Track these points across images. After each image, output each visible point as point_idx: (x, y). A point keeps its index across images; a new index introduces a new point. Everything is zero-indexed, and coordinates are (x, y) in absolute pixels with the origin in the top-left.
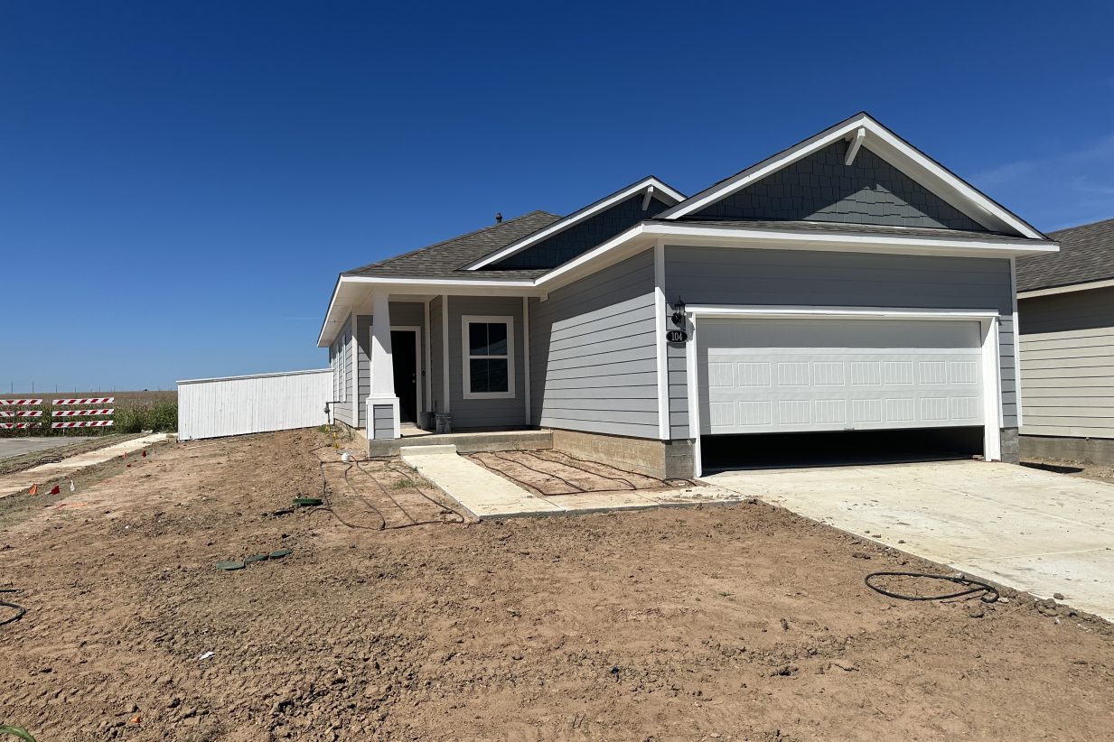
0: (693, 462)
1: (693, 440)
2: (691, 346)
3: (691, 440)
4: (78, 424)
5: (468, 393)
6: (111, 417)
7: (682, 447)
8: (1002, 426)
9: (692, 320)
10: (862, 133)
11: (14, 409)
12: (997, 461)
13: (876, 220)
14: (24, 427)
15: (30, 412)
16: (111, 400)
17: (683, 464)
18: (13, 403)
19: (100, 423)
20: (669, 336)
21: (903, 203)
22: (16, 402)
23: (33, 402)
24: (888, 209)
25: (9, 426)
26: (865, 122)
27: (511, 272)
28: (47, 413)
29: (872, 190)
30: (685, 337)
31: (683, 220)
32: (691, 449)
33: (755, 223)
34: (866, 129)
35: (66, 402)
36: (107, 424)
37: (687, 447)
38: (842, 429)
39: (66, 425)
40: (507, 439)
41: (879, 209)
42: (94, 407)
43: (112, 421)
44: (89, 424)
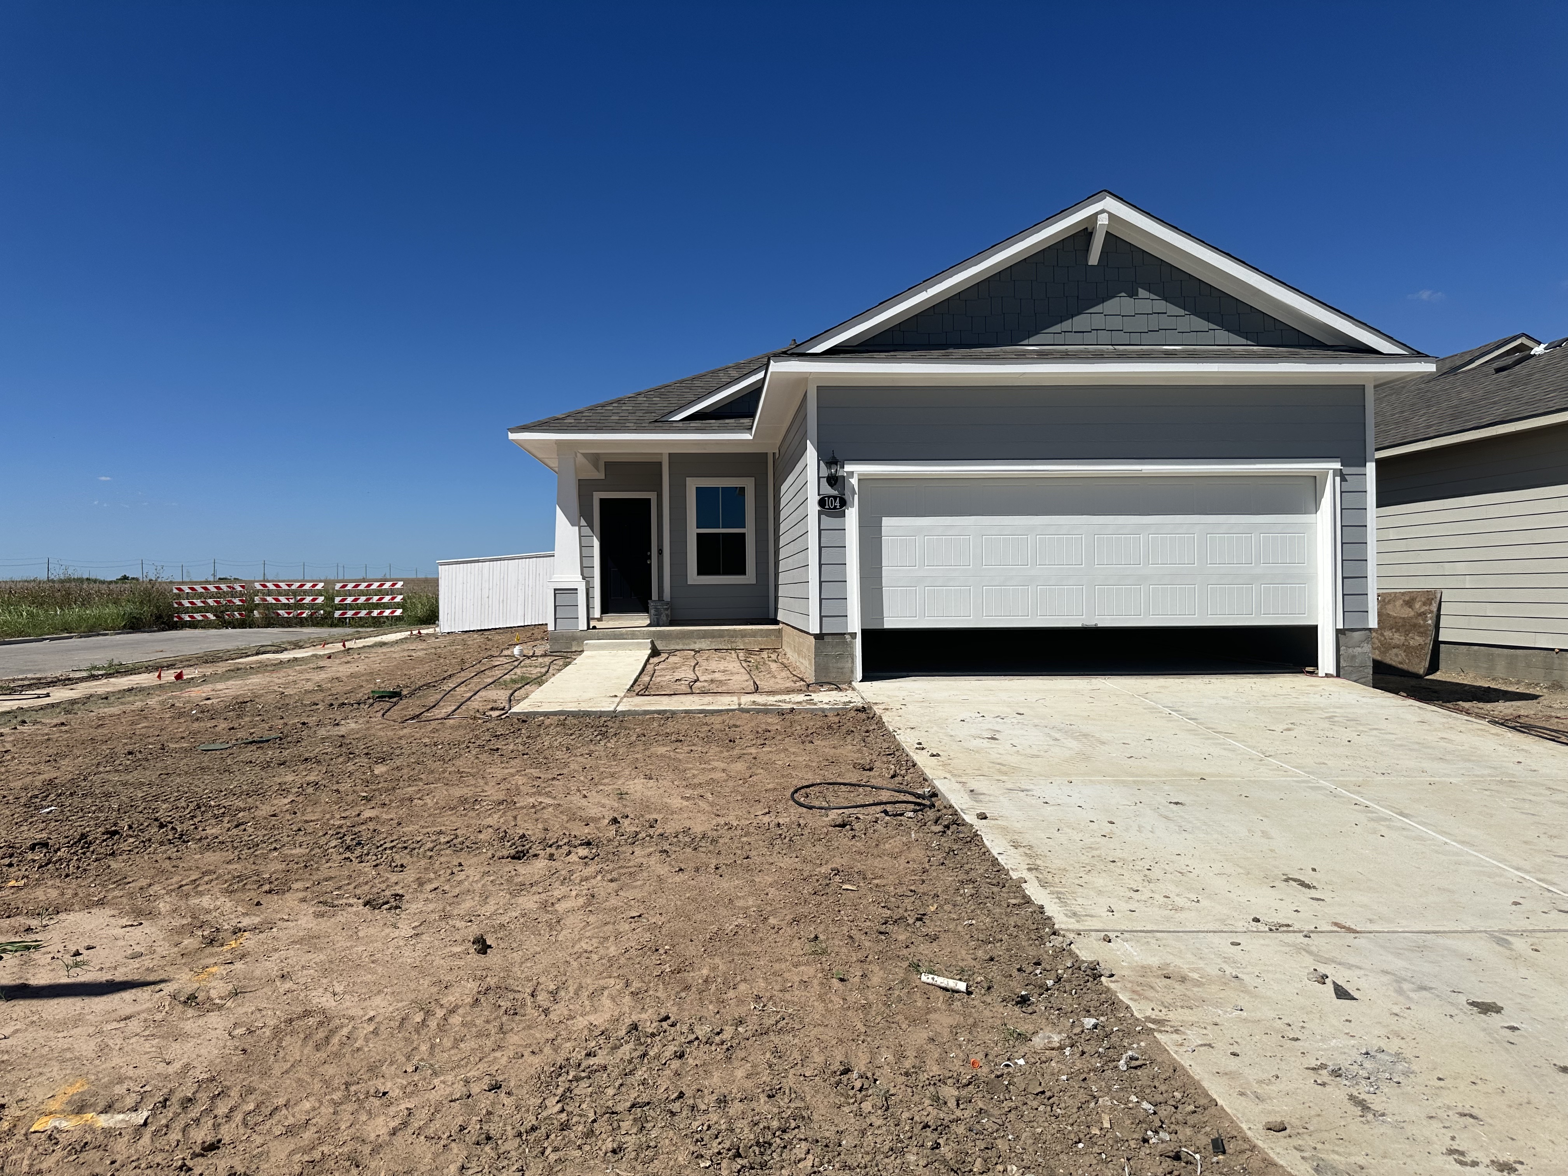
0: (853, 662)
1: (853, 635)
2: (852, 514)
3: (851, 634)
4: (363, 613)
5: (693, 577)
6: (398, 606)
7: (838, 644)
8: (1340, 626)
9: (854, 481)
10: (1103, 220)
11: (295, 593)
12: (1332, 676)
13: (1135, 338)
14: (304, 615)
15: (311, 598)
16: (399, 585)
17: (840, 665)
18: (293, 587)
19: (387, 613)
20: (822, 503)
21: (1182, 312)
22: (295, 586)
23: (314, 586)
24: (1154, 322)
25: (289, 613)
26: (1110, 204)
27: (727, 421)
28: (330, 599)
29: (1131, 297)
30: (843, 503)
31: (833, 353)
32: (851, 646)
33: (936, 353)
34: (1110, 214)
35: (350, 586)
36: (395, 614)
37: (845, 643)
38: (1079, 625)
39: (350, 614)
40: (721, 634)
41: (1141, 323)
42: (380, 592)
43: (401, 610)
44: (375, 613)
